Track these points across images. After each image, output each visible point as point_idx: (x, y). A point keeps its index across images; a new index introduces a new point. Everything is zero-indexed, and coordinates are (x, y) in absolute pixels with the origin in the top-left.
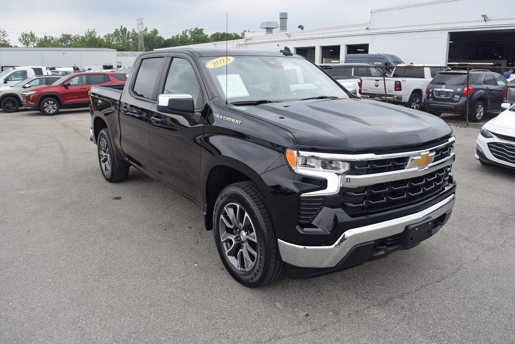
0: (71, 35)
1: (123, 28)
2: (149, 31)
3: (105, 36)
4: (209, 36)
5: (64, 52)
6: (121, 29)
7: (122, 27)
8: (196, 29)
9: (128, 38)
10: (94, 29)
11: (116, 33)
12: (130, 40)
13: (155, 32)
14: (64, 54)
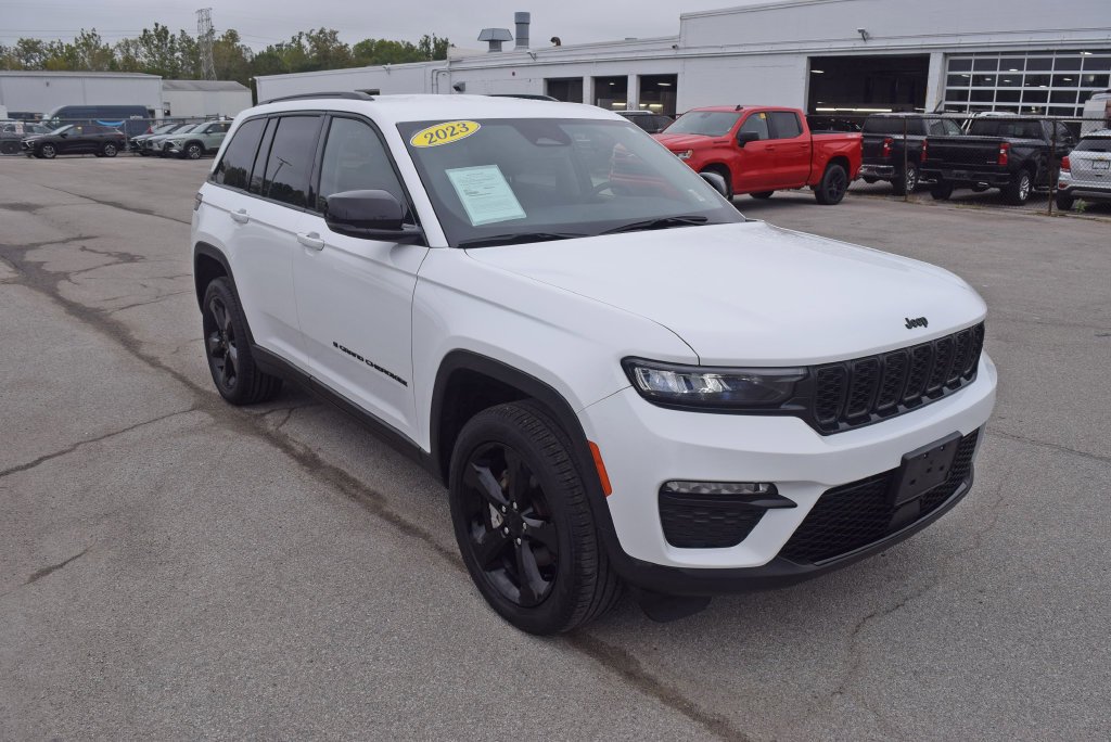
0: (40, 42)
1: (160, 28)
2: (218, 36)
3: (119, 45)
4: (351, 47)
5: (48, 80)
6: (156, 30)
7: (157, 25)
8: (322, 32)
9: (172, 50)
10: (94, 30)
11: (146, 39)
12: (176, 54)
13: (233, 36)
14: (48, 84)
